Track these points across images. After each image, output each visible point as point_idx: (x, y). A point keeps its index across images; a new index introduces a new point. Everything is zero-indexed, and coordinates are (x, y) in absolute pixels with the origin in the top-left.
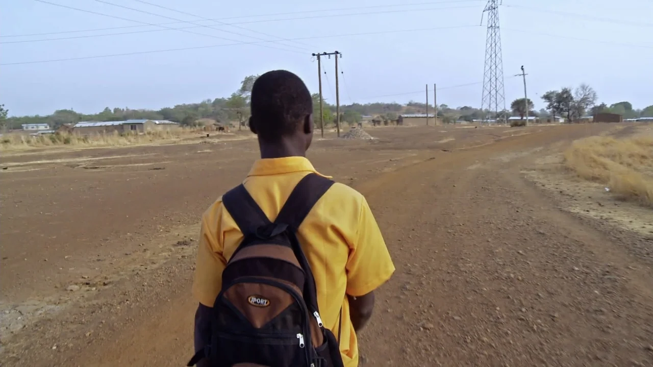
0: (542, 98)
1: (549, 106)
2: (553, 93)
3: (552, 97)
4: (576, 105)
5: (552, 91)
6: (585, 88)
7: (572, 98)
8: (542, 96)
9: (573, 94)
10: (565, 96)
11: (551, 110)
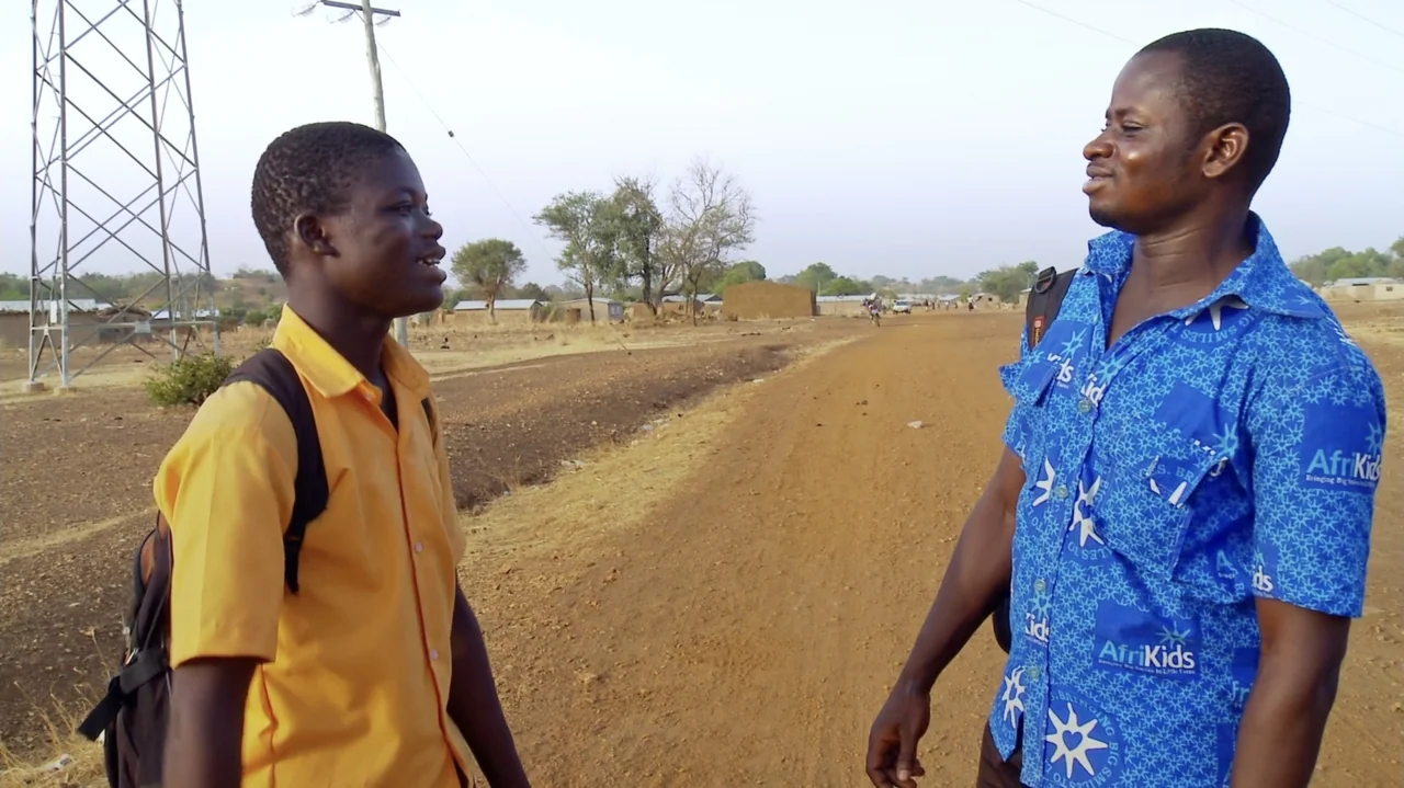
0: (538, 219)
1: (568, 255)
2: (580, 200)
3: (575, 218)
4: (679, 243)
5: (578, 192)
6: (709, 176)
7: (656, 221)
8: (539, 213)
9: (661, 203)
10: (630, 211)
11: (575, 271)
